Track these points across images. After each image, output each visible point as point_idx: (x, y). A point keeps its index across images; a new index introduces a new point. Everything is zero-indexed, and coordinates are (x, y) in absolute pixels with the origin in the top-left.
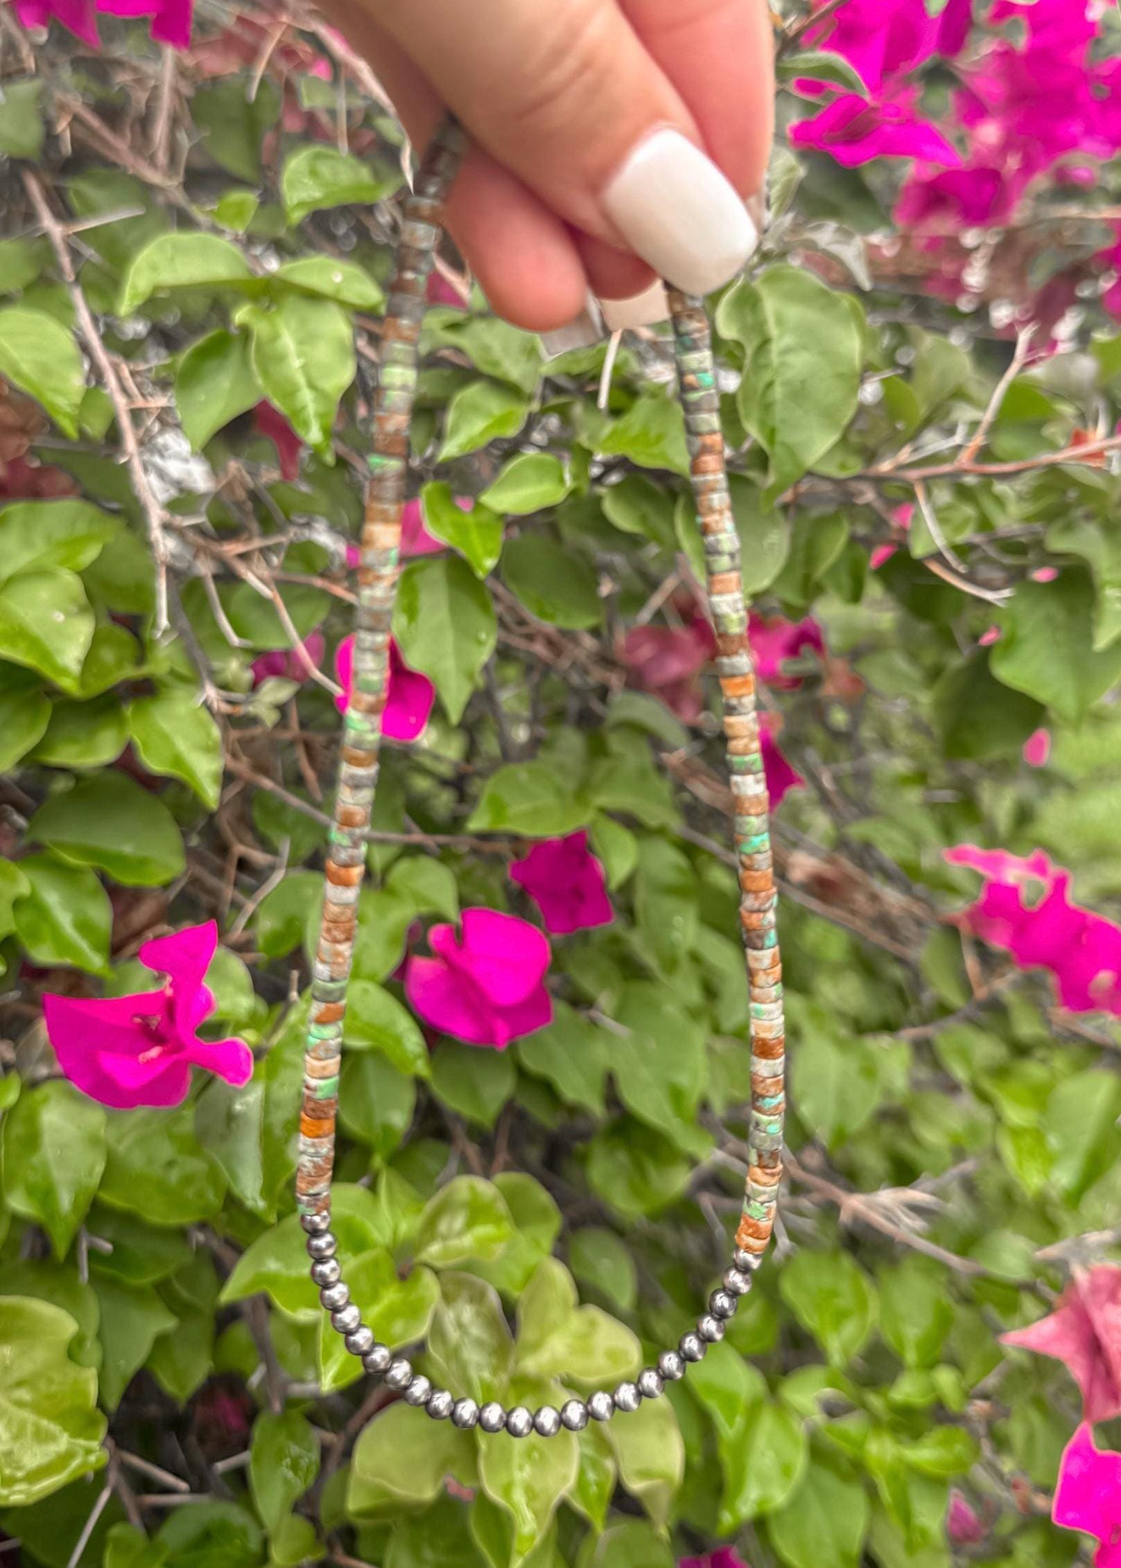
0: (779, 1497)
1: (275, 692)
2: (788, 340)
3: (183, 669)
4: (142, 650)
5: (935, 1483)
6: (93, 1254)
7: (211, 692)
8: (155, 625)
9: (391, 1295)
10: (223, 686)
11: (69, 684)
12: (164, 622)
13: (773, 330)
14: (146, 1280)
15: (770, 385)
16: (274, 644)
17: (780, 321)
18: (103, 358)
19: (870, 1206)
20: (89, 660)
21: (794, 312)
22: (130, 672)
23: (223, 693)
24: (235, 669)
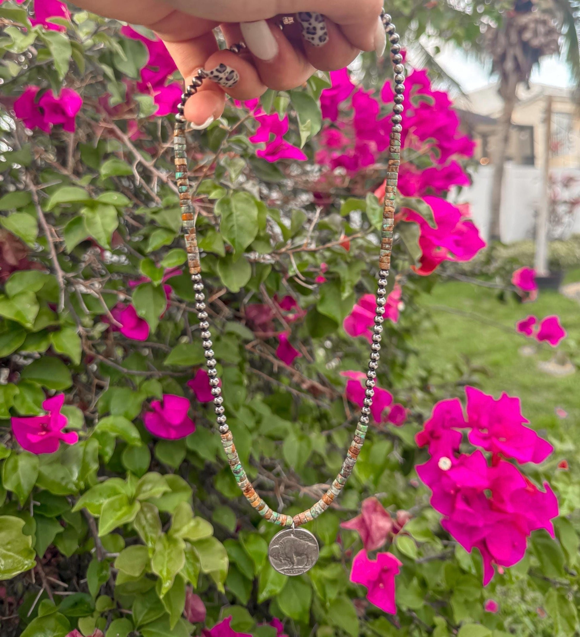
0: (278, 590)
1: (101, 327)
2: (238, 213)
3: (70, 321)
4: (57, 317)
5: (334, 582)
6: (35, 506)
7: (80, 329)
8: (60, 307)
9: (125, 509)
10: (84, 326)
11: (29, 325)
12: (63, 306)
13: (234, 210)
14: (53, 515)
15: (233, 226)
16: (99, 311)
17: (236, 208)
18: (46, 226)
19: (310, 491)
20: (37, 318)
21: (240, 205)
22: (53, 323)
23: (84, 328)
24: (87, 321)
